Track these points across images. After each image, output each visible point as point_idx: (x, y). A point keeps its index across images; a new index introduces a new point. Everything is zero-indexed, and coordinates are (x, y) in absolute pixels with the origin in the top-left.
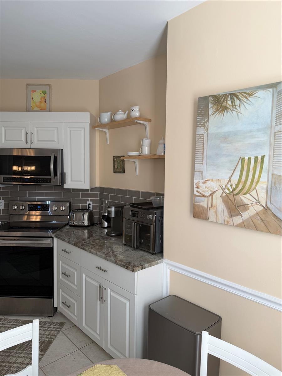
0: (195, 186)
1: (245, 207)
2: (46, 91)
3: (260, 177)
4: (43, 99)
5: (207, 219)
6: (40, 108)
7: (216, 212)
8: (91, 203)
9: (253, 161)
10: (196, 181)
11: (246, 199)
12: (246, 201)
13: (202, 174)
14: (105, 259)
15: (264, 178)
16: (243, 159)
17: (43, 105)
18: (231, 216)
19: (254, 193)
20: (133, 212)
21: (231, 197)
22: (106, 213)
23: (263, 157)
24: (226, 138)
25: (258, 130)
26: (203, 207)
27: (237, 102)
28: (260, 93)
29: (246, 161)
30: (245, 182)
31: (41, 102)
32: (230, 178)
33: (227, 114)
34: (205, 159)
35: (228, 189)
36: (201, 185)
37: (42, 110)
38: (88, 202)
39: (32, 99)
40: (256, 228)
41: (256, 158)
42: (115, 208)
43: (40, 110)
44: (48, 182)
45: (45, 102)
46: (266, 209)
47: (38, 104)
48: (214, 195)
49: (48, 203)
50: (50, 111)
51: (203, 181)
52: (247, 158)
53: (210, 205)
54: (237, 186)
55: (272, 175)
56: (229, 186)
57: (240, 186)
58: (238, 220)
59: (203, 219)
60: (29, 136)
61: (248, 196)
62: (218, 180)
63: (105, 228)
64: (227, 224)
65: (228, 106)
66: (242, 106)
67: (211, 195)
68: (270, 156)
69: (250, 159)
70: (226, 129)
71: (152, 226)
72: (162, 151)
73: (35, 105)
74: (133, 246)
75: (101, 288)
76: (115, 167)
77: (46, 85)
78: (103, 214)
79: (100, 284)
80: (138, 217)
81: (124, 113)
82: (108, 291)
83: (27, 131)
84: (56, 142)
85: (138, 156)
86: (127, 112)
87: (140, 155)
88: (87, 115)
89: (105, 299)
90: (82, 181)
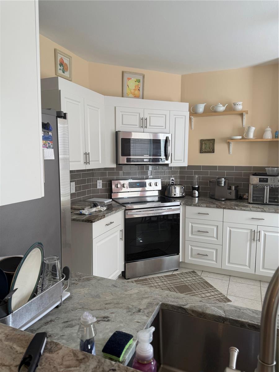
2: (140, 80)
4: (137, 87)
6: (134, 95)
14: (262, 211)
17: (137, 92)
20: (261, 179)
31: (135, 90)
37: (136, 97)
38: (171, 178)
39: (128, 86)
43: (134, 97)
45: (139, 90)
47: (133, 91)
50: (143, 98)
60: (143, 121)
72: (269, 136)
73: (130, 92)
74: (265, 202)
75: (253, 233)
76: (203, 148)
77: (140, 74)
78: (194, 187)
79: (252, 230)
80: (267, 182)
81: (223, 106)
82: (262, 233)
83: (142, 116)
84: (164, 127)
85: (241, 139)
86: (226, 105)
87: (243, 138)
88: (187, 105)
89: (258, 239)
90: (182, 160)
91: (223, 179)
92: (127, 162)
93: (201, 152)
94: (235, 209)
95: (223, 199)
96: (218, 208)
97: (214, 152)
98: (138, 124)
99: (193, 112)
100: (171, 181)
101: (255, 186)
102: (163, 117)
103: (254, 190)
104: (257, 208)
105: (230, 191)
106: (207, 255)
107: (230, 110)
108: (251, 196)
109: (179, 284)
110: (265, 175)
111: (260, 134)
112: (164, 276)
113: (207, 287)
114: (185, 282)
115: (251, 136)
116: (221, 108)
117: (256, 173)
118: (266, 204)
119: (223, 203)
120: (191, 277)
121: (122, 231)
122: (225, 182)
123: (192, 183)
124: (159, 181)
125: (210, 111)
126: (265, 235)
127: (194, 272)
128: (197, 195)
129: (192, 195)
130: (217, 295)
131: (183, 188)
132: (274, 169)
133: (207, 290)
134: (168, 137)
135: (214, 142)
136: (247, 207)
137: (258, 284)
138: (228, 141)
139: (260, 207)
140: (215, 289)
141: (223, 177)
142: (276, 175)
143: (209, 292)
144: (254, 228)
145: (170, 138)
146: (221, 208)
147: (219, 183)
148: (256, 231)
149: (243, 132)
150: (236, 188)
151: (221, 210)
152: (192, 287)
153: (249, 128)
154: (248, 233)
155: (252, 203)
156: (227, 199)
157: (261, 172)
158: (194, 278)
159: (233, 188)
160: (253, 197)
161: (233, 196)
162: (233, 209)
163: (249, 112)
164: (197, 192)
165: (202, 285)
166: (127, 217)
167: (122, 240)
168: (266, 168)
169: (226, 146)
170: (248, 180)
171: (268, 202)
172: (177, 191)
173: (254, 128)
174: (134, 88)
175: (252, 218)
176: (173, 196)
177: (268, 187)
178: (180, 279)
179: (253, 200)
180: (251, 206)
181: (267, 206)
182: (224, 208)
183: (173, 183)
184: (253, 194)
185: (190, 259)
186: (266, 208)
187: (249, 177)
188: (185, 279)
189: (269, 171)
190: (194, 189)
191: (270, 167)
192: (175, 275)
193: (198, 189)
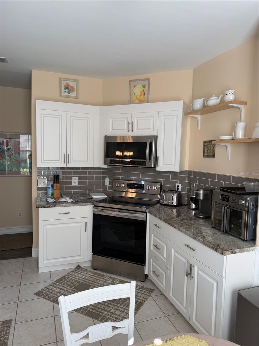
2: (145, 85)
4: (142, 93)
6: (140, 100)
8: (180, 185)
14: (193, 238)
17: (142, 97)
20: (223, 196)
22: (194, 195)
31: (141, 95)
37: (141, 102)
38: (177, 184)
39: (134, 93)
42: (204, 191)
44: (144, 164)
45: (144, 95)
47: (138, 97)
49: (143, 183)
50: (148, 102)
60: (130, 125)
63: (193, 209)
71: (244, 212)
72: (258, 134)
73: (136, 98)
74: (222, 229)
76: (206, 152)
77: (145, 79)
79: (188, 261)
80: (229, 201)
81: (217, 98)
82: (196, 269)
83: (129, 121)
85: (231, 139)
86: (220, 97)
88: (181, 103)
90: (172, 165)
92: (110, 164)
93: (205, 156)
94: (175, 227)
97: (215, 157)
100: (177, 188)
101: (217, 205)
108: (214, 218)
115: (239, 134)
126: (198, 273)
141: (201, 189)
144: (189, 259)
154: (186, 263)
166: (96, 212)
174: (140, 94)
190: (191, 199)
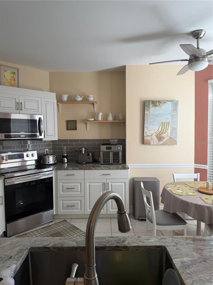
0: (145, 132)
1: (164, 138)
2: (15, 72)
3: (168, 128)
4: (12, 78)
5: (150, 144)
7: (153, 141)
9: (166, 123)
10: (145, 131)
11: (164, 135)
12: (164, 136)
13: (148, 128)
14: (109, 169)
15: (170, 128)
16: (163, 123)
17: (13, 82)
18: (159, 141)
19: (166, 133)
21: (159, 135)
22: (65, 154)
23: (169, 122)
24: (156, 116)
25: (168, 114)
26: (148, 140)
27: (161, 104)
28: (168, 103)
29: (164, 123)
30: (164, 130)
32: (158, 129)
33: (157, 108)
34: (149, 123)
35: (158, 133)
36: (147, 132)
37: (12, 85)
38: (45, 150)
39: (4, 76)
40: (168, 144)
41: (167, 122)
43: (10, 85)
45: (14, 80)
46: (171, 138)
47: (9, 81)
48: (152, 135)
50: (18, 87)
51: (148, 131)
52: (164, 122)
53: (151, 139)
54: (161, 131)
55: (172, 127)
56: (158, 132)
57: (162, 132)
58: (161, 142)
59: (148, 144)
60: (19, 105)
61: (165, 134)
62: (154, 130)
64: (158, 145)
65: (157, 105)
66: (162, 106)
67: (151, 135)
68: (171, 122)
69: (165, 123)
70: (157, 113)
71: (120, 152)
72: (110, 119)
73: (6, 81)
74: (110, 163)
75: (104, 184)
76: (69, 127)
77: (15, 68)
78: (64, 155)
79: (103, 183)
80: (111, 149)
81: (80, 97)
82: (110, 184)
83: (17, 101)
84: (37, 110)
85: (93, 121)
86: (82, 97)
87: (95, 120)
88: (54, 94)
89: (107, 188)
90: (53, 136)
91: (84, 148)
92: (5, 138)
93: (68, 129)
94: (92, 169)
95: (84, 163)
96: (81, 169)
97: (77, 130)
98: (14, 107)
99: (59, 100)
100: (45, 152)
101: (104, 152)
102: (36, 102)
103: (103, 155)
104: (105, 167)
105: (88, 157)
106: (74, 206)
107: (85, 100)
108: (102, 159)
109: (53, 232)
110: (110, 144)
111: (105, 117)
112: (41, 228)
113: (74, 230)
114: (58, 230)
115: (100, 118)
116: (79, 99)
117: (104, 144)
118: (111, 164)
119: (84, 166)
120: (63, 225)
121: (2, 197)
122: (85, 151)
123: (62, 152)
124: (35, 153)
125: (72, 100)
126: (112, 185)
127: (65, 221)
128: (66, 162)
129: (63, 162)
130: (81, 234)
131: (55, 157)
132: (115, 140)
133: (74, 232)
134: (41, 118)
135: (76, 122)
136: (100, 167)
137: (109, 220)
138: (85, 122)
139: (107, 166)
140: (81, 230)
141: (83, 147)
142: (116, 144)
143: (76, 234)
144: (104, 181)
145: (42, 119)
146: (82, 169)
147: (81, 151)
148: (106, 183)
149: (95, 116)
150: (92, 154)
151: (82, 171)
152: (63, 233)
153: (98, 113)
154: (101, 185)
155: (103, 164)
156: (87, 163)
157: (107, 143)
158: (65, 225)
159: (91, 154)
160: (103, 160)
161: (91, 160)
162: (91, 169)
163: (98, 102)
164: (66, 159)
165: (71, 229)
166: (6, 185)
167: (2, 205)
168: (110, 140)
169: (84, 125)
170: (99, 148)
171: (112, 163)
172: (51, 160)
173: (101, 113)
174: (10, 79)
175: (103, 175)
176: (47, 163)
177: (112, 152)
178: (54, 228)
179: (103, 162)
180: (102, 166)
181: (112, 165)
182: (85, 169)
183: (47, 154)
184: (103, 157)
185: (62, 211)
186: (112, 166)
187: (100, 146)
188: (58, 227)
189: (112, 142)
190: (64, 157)
191: (112, 139)
192: (50, 226)
193: (66, 157)
